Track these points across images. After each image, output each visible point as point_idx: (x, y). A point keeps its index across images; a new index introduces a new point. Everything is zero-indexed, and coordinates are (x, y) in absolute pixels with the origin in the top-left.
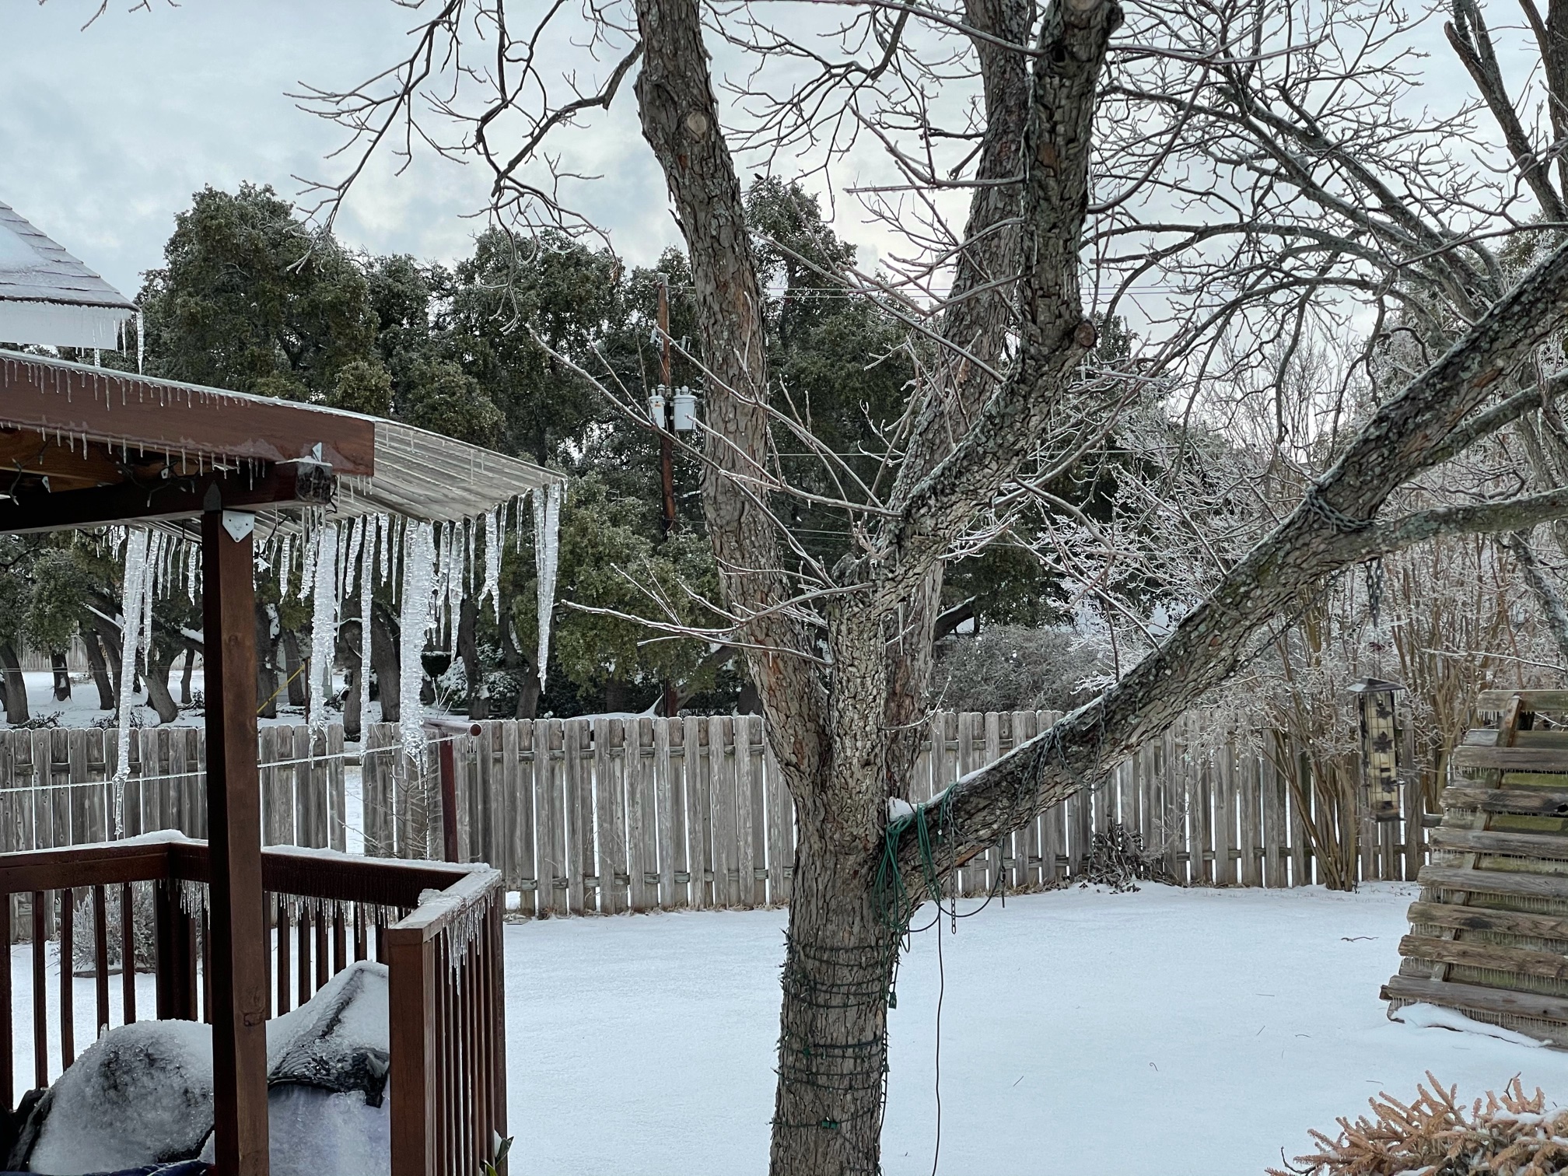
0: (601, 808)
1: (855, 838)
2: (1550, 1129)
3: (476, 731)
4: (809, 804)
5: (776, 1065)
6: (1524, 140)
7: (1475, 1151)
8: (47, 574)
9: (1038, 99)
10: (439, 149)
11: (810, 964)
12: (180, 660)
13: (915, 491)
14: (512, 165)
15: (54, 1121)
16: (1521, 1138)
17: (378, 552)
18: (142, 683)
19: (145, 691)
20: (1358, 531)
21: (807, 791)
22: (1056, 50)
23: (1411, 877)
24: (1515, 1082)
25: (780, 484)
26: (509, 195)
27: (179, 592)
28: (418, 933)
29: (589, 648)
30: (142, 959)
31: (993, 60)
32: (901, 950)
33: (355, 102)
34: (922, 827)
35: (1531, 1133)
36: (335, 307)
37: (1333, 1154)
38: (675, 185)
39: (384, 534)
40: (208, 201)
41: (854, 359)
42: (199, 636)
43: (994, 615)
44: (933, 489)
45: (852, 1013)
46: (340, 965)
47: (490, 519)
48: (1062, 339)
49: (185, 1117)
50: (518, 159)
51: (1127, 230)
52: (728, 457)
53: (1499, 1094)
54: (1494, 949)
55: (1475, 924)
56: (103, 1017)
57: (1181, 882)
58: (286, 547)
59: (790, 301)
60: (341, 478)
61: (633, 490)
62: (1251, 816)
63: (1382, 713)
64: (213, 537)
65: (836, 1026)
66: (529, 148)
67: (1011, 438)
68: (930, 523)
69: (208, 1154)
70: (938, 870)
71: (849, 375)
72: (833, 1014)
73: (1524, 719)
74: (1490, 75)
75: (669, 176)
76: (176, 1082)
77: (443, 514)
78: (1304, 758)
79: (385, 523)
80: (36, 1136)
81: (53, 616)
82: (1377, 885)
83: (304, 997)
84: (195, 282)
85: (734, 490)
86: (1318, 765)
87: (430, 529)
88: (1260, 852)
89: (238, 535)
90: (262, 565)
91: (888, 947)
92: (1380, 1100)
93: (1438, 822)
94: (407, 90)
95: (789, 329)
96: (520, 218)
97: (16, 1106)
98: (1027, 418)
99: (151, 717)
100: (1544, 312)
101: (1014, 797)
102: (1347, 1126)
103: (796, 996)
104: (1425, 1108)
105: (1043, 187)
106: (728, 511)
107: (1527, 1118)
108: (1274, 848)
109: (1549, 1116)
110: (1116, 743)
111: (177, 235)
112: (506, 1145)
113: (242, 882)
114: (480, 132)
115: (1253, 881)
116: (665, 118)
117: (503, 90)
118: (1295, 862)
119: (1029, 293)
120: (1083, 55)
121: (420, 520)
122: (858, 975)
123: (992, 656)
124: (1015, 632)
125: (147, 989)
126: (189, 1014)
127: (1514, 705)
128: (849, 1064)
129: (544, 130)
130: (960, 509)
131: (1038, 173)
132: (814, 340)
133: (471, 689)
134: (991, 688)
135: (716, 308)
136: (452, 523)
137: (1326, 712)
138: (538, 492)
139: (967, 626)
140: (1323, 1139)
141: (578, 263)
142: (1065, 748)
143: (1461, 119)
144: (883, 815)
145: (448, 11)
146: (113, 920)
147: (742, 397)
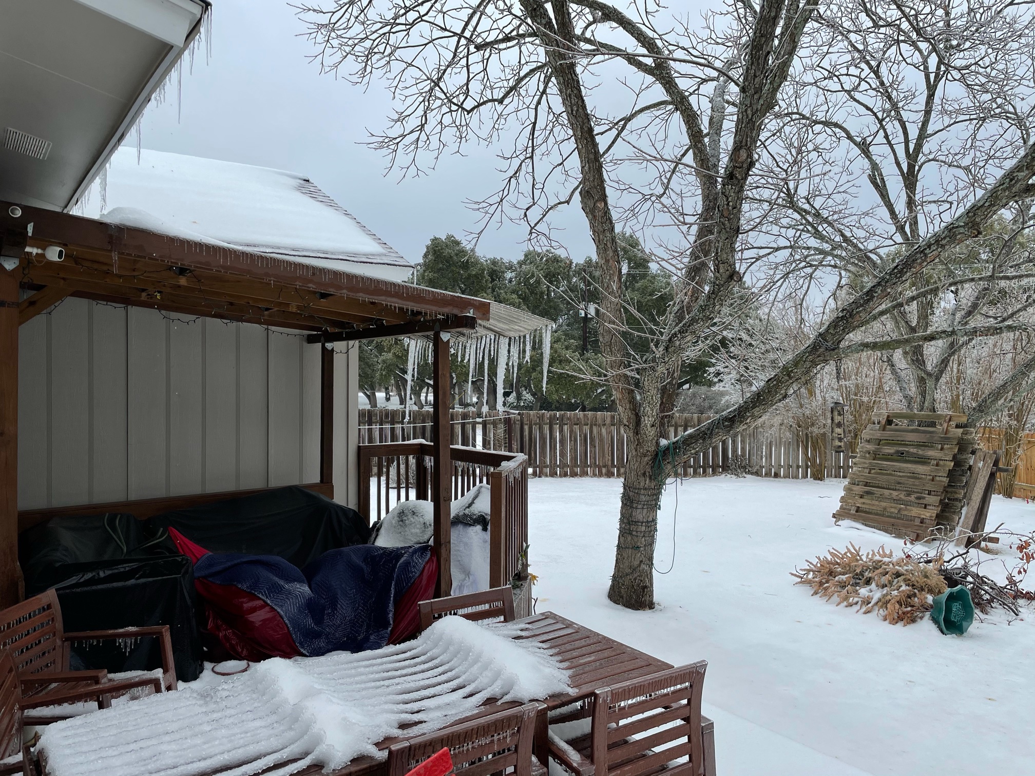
0: (560, 442)
1: (648, 451)
2: (895, 564)
3: (519, 414)
4: (632, 439)
5: (618, 527)
6: (896, 215)
7: (867, 570)
8: (384, 361)
9: (723, 193)
10: (511, 219)
11: (631, 494)
12: (425, 390)
13: (673, 332)
14: (536, 225)
15: (382, 531)
16: (884, 566)
17: (490, 347)
18: (413, 397)
19: (413, 400)
20: (833, 350)
21: (631, 435)
22: (730, 176)
23: (844, 477)
24: (882, 547)
25: (625, 328)
26: (534, 235)
27: (426, 360)
28: (500, 474)
29: (557, 391)
30: (411, 483)
31: (705, 184)
32: (663, 491)
33: (485, 205)
34: (671, 450)
35: (888, 565)
36: (476, 276)
37: (814, 569)
38: (592, 227)
39: (492, 341)
40: (435, 240)
41: (650, 295)
42: (431, 382)
43: (697, 383)
44: (679, 331)
45: (645, 511)
46: (474, 485)
47: (528, 336)
48: (728, 279)
49: (423, 531)
50: (538, 223)
51: (749, 248)
52: (608, 319)
53: (876, 551)
54: (874, 502)
55: (868, 493)
56: (399, 498)
57: (761, 476)
58: (460, 346)
59: (628, 274)
60: (479, 321)
61: (573, 338)
62: (787, 454)
63: (840, 414)
64: (437, 341)
65: (639, 515)
66: (541, 219)
67: (708, 314)
68: (678, 343)
69: (431, 542)
70: (676, 463)
71: (648, 301)
72: (639, 511)
73: (889, 422)
74: (884, 193)
75: (591, 223)
76: (421, 520)
77: (512, 334)
78: (807, 434)
79: (493, 337)
80: (377, 535)
81: (385, 375)
82: (832, 479)
83: (463, 495)
84: (432, 268)
85: (609, 331)
86: (812, 437)
87: (507, 340)
88: (790, 466)
89: (445, 340)
90: (452, 351)
91: (658, 489)
92: (832, 551)
93: (855, 457)
94: (501, 200)
95: (628, 283)
96: (537, 243)
97: (371, 526)
98: (714, 306)
99: (415, 408)
100: (906, 272)
101: (704, 439)
102: (819, 559)
103: (626, 504)
104: (848, 554)
105: (723, 224)
106: (607, 338)
107: (886, 560)
108: (795, 465)
109: (894, 559)
110: (741, 422)
111: (426, 252)
112: (527, 547)
113: (444, 456)
114: (525, 213)
115: (786, 476)
116: (591, 203)
117: (533, 199)
118: (802, 470)
119: (717, 262)
120: (740, 177)
121: (504, 336)
122: (648, 498)
123: (695, 397)
124: (704, 389)
125: (413, 494)
126: (426, 498)
127: (886, 417)
128: (643, 528)
129: (547, 213)
130: (689, 338)
131: (722, 220)
132: (637, 288)
133: (518, 402)
134: (694, 408)
135: (605, 268)
136: (515, 338)
137: (814, 418)
138: (544, 327)
139: (687, 386)
140: (811, 563)
141: (558, 261)
142: (723, 423)
143: (871, 211)
144: (658, 443)
145: (516, 173)
146: (403, 471)
147: (613, 299)
